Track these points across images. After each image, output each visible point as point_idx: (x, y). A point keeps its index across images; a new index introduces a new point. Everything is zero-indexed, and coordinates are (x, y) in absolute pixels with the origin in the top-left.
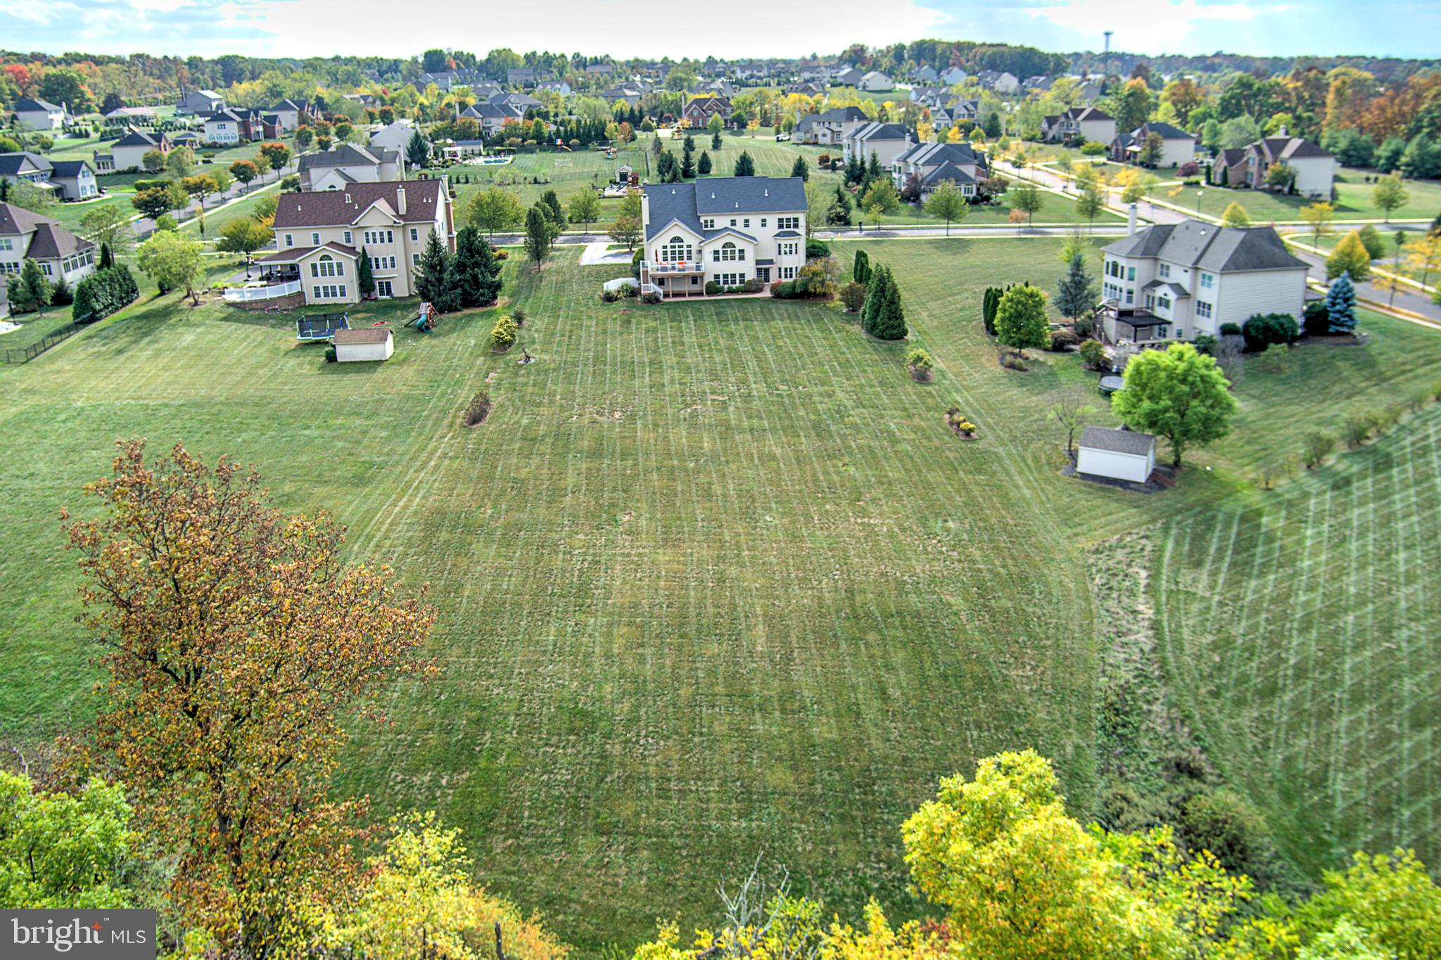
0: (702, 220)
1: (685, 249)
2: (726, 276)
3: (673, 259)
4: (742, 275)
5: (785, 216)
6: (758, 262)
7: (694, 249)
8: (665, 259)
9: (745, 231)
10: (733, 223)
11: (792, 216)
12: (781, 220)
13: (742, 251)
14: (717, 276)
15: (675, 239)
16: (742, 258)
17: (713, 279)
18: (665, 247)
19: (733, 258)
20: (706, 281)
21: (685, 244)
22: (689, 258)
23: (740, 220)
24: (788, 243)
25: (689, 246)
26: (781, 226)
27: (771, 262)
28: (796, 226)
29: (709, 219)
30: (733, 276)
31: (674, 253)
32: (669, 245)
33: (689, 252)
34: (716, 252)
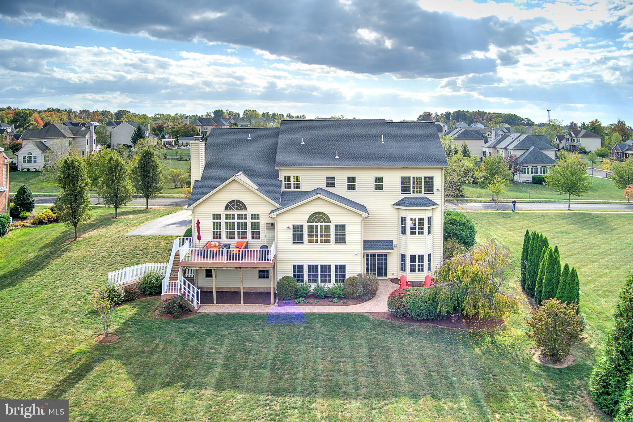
0: (282, 176)
1: (249, 221)
2: (313, 268)
3: (230, 236)
4: (341, 269)
5: (412, 174)
6: (368, 244)
7: (263, 221)
8: (217, 236)
9: (350, 195)
10: (331, 182)
11: (422, 174)
12: (405, 181)
13: (341, 228)
14: (298, 269)
15: (231, 205)
16: (341, 239)
17: (291, 274)
18: (216, 216)
19: (325, 240)
20: (280, 275)
21: (249, 213)
22: (256, 236)
23: (341, 178)
24: (417, 215)
25: (255, 216)
26: (405, 189)
27: (389, 245)
28: (430, 190)
29: (292, 174)
30: (326, 268)
31: (230, 226)
32: (223, 213)
33: (255, 226)
34: (297, 229)
